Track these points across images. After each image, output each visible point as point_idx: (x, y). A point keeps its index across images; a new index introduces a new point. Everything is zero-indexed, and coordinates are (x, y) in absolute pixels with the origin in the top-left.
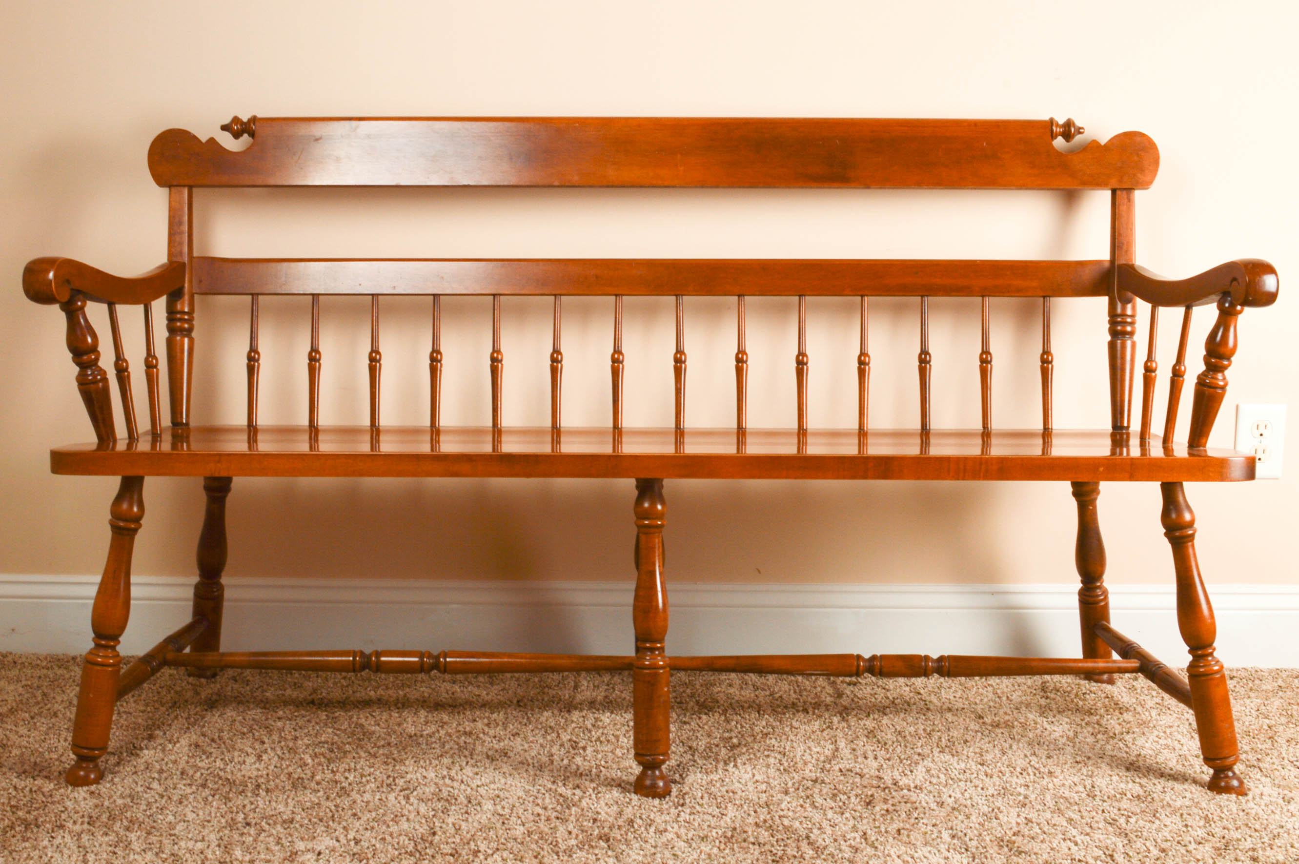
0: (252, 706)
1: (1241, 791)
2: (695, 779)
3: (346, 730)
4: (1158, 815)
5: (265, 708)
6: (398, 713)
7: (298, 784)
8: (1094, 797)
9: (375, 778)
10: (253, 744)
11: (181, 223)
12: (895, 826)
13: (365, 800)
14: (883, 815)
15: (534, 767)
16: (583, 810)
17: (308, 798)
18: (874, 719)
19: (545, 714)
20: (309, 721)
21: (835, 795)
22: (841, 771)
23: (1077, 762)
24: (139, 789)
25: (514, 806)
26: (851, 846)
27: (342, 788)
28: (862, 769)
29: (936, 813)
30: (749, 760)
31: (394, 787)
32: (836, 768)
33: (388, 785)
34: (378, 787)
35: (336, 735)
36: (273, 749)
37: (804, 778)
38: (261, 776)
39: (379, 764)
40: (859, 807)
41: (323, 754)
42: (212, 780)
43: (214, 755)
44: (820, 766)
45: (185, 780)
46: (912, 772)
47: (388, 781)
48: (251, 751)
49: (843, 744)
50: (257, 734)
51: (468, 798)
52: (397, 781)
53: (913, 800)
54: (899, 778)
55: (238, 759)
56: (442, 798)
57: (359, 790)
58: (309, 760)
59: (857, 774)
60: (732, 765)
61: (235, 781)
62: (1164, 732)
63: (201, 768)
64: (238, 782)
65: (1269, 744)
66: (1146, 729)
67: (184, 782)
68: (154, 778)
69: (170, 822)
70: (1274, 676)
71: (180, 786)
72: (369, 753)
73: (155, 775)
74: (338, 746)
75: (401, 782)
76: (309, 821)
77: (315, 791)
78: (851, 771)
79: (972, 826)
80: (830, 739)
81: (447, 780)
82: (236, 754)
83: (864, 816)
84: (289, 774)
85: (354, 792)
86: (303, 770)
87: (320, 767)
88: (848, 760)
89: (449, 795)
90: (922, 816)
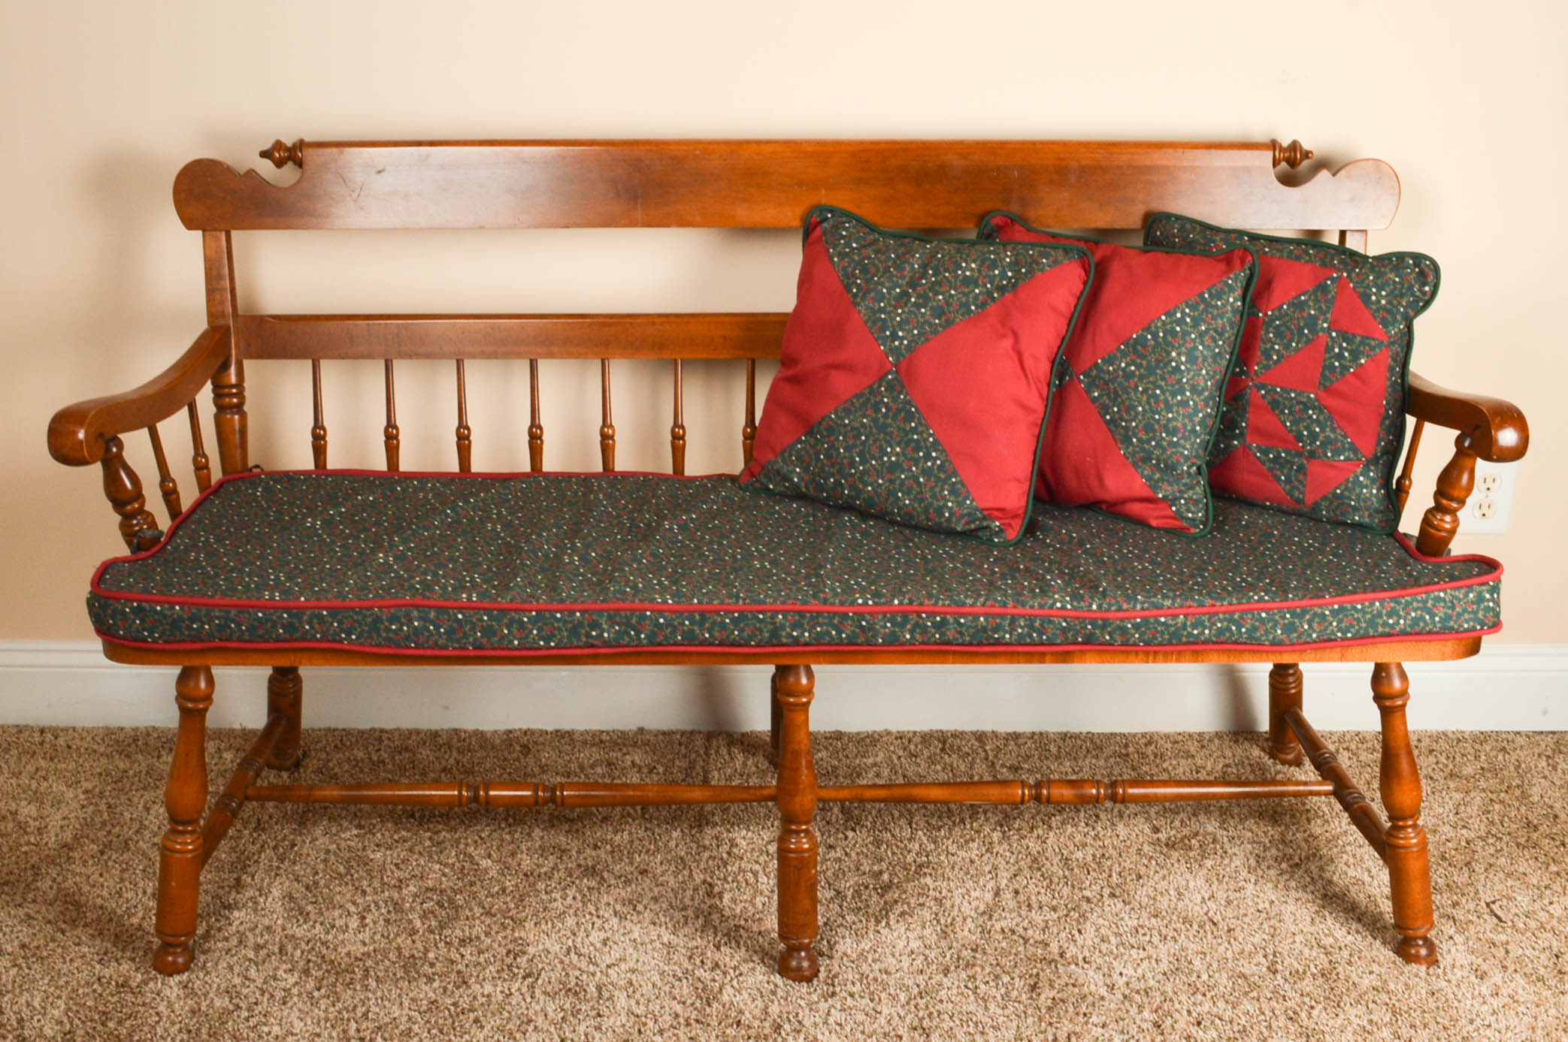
0: (345, 824)
1: (1432, 960)
2: (846, 945)
3: (453, 865)
4: (1342, 1004)
5: (360, 827)
6: (510, 833)
7: (410, 966)
8: (1275, 972)
9: (494, 956)
10: (353, 896)
11: (220, 277)
13: (486, 993)
14: (1049, 1009)
15: (667, 928)
16: (724, 1007)
17: (426, 991)
18: (1038, 837)
19: (675, 834)
20: (411, 850)
21: (997, 977)
22: (1003, 931)
23: (1259, 911)
24: (237, 981)
25: (649, 1001)
27: (459, 972)
28: (1025, 929)
29: (1106, 1003)
30: (902, 914)
31: (516, 970)
32: (998, 926)
33: (510, 967)
34: (498, 971)
35: (444, 875)
36: (376, 904)
37: (963, 945)
38: (368, 954)
39: (495, 928)
40: (1024, 996)
41: (432, 912)
42: (315, 962)
43: (312, 916)
44: (981, 923)
45: (285, 962)
46: (1080, 932)
47: (509, 961)
48: (352, 909)
49: (1005, 881)
50: (356, 876)
51: (599, 988)
52: (518, 960)
53: (1081, 981)
54: (1066, 945)
55: (339, 923)
56: (570, 990)
57: (478, 976)
58: (418, 923)
59: (1020, 936)
60: (883, 924)
61: (340, 964)
62: (1354, 856)
63: (301, 939)
64: (343, 966)
65: (1466, 875)
66: (1335, 850)
67: (284, 966)
68: (250, 960)
69: (277, 1037)
70: (1477, 746)
71: (280, 973)
72: (484, 908)
73: (251, 955)
74: (448, 896)
75: (523, 961)
76: (429, 1032)
77: (430, 980)
78: (1013, 932)
79: (1144, 1026)
80: (990, 872)
81: (572, 955)
82: (337, 913)
83: (1029, 1012)
84: (399, 949)
85: (473, 979)
86: (414, 942)
87: (432, 936)
88: (1011, 911)
89: (577, 984)
90: (1090, 1009)
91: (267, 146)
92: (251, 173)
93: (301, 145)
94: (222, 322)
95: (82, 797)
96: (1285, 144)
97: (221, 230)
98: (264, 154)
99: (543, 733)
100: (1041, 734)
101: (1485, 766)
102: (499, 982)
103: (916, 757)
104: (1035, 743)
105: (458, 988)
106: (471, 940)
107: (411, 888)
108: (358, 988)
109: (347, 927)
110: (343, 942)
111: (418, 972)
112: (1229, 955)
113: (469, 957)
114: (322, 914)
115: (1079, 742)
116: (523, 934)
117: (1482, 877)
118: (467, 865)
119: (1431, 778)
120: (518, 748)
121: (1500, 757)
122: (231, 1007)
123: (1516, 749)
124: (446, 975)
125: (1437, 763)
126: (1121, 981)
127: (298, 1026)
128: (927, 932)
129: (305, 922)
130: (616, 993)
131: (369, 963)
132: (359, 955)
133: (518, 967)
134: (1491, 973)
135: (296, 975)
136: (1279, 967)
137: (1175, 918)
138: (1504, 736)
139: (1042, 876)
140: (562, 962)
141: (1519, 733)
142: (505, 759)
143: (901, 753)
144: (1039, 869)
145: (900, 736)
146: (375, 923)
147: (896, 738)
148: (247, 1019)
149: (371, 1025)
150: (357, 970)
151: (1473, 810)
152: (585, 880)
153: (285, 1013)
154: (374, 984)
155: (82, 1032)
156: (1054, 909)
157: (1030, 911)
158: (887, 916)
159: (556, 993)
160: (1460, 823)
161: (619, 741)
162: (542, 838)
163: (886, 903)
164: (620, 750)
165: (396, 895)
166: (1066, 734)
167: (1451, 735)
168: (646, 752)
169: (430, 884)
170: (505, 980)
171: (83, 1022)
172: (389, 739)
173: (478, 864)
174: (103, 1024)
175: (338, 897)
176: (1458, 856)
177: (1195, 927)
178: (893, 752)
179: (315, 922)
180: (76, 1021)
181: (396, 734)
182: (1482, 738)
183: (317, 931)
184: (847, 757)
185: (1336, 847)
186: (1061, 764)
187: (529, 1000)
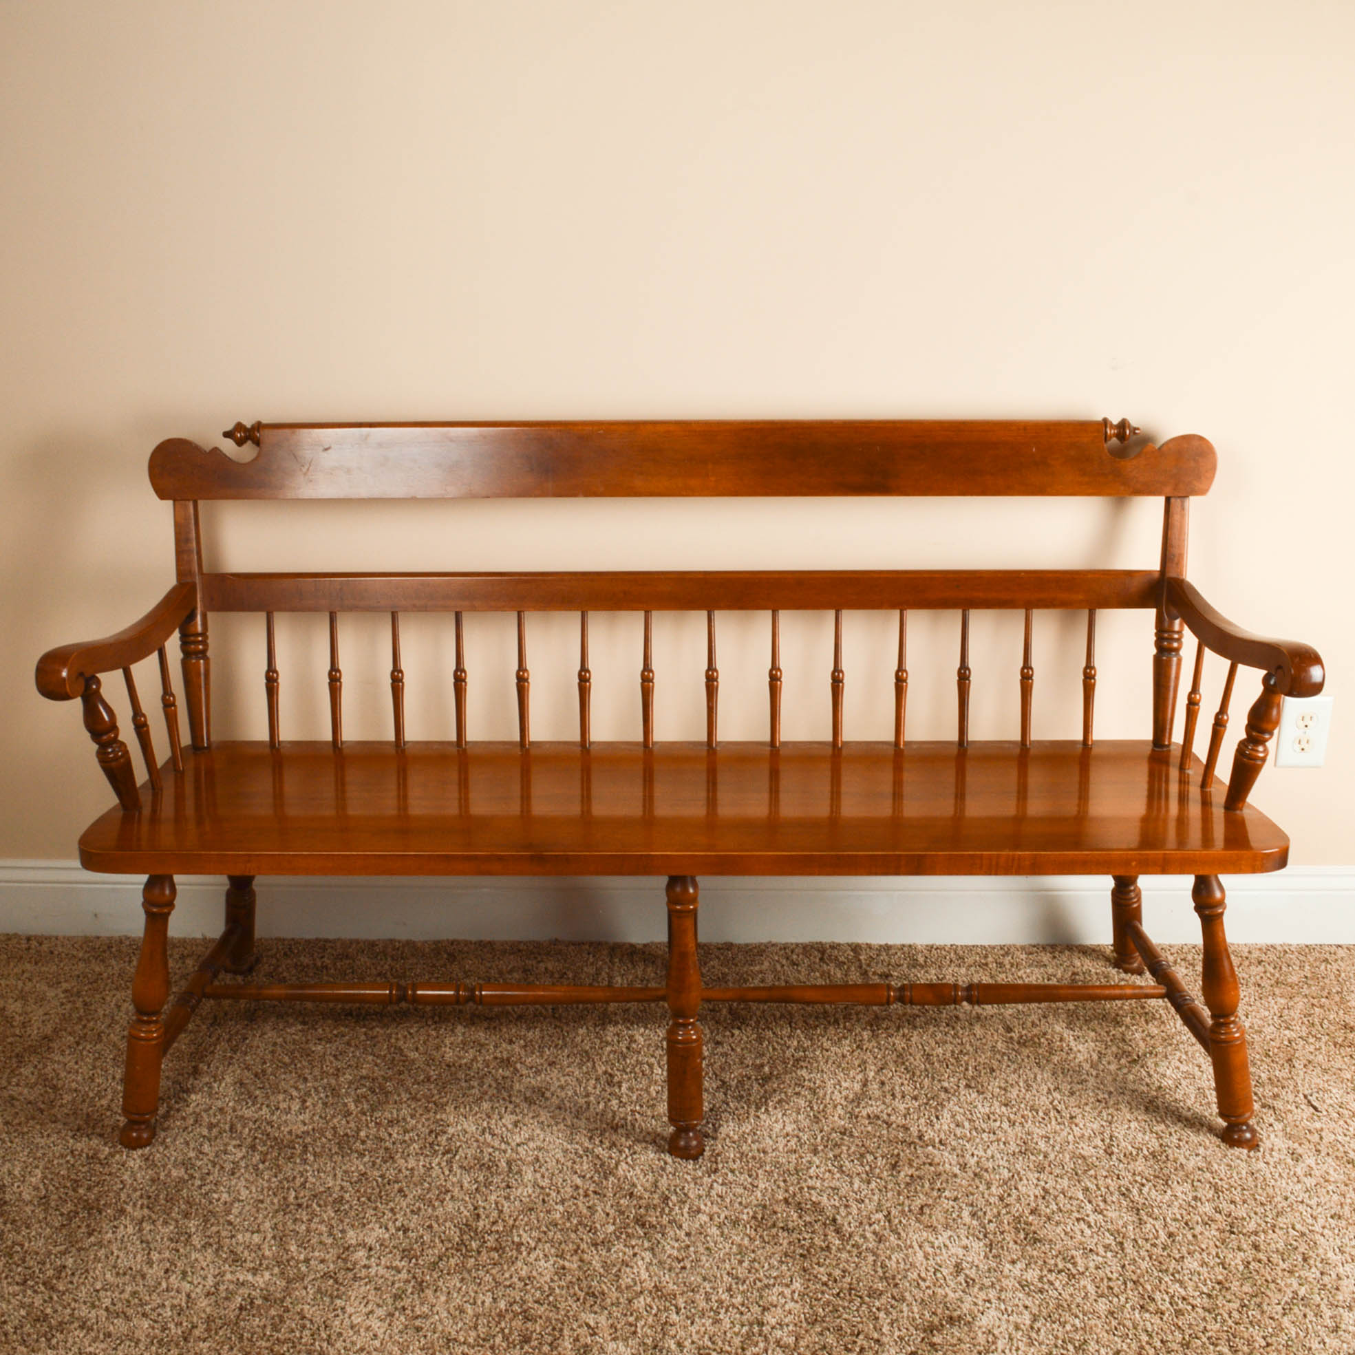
0: (291, 1021)
1: (1253, 1145)
2: (729, 1128)
4: (1170, 1182)
5: (304, 1023)
6: (435, 1029)
7: (344, 1144)
8: (1111, 1154)
9: (417, 1135)
10: (296, 1082)
11: (188, 540)
12: (918, 1202)
13: (410, 1167)
14: (908, 1184)
15: (571, 1112)
16: (619, 1180)
17: (357, 1165)
18: (904, 1035)
19: (581, 1031)
20: (348, 1044)
21: (862, 1155)
22: (869, 1117)
23: (1098, 1101)
24: (192, 1154)
25: (553, 1175)
26: (874, 1233)
27: (387, 1149)
28: (889, 1115)
29: (958, 1181)
30: (780, 1101)
31: (437, 1148)
32: (864, 1113)
33: (431, 1144)
34: (421, 1148)
35: (376, 1065)
36: (316, 1089)
37: (833, 1129)
38: (308, 1133)
39: (420, 1111)
40: (885, 1173)
41: (365, 1097)
42: (260, 1139)
43: (260, 1100)
44: (849, 1109)
45: (234, 1138)
46: (937, 1118)
47: (430, 1140)
48: (295, 1093)
49: (872, 1074)
50: (299, 1065)
51: (509, 1163)
52: (439, 1138)
53: (937, 1160)
54: (925, 1129)
55: (283, 1105)
56: (484, 1164)
57: (403, 1152)
58: (352, 1106)
59: (884, 1121)
60: (763, 1110)
61: (282, 1141)
62: (1186, 1053)
63: (248, 1119)
64: (285, 1142)
65: (1287, 1071)
66: (1169, 1048)
67: (234, 1142)
68: (204, 1137)
69: (226, 1203)
70: (1302, 958)
71: (230, 1148)
72: (410, 1094)
73: (205, 1132)
74: (380, 1084)
75: (443, 1139)
76: (358, 1200)
77: (362, 1155)
78: (878, 1118)
79: (992, 1200)
80: (859, 1066)
81: (487, 1135)
82: (281, 1097)
83: (889, 1187)
84: (334, 1128)
85: (399, 1155)
86: (348, 1122)
87: (364, 1118)
88: (877, 1100)
89: (490, 1160)
90: (944, 1185)
91: (229, 427)
92: (216, 450)
93: (259, 426)
94: (189, 580)
95: (62, 996)
96: (1115, 422)
97: (189, 500)
98: (227, 435)
99: (467, 943)
100: (910, 946)
101: (1309, 975)
102: (422, 1158)
103: (797, 965)
104: (904, 953)
105: (385, 1162)
106: (398, 1121)
107: (347, 1076)
108: (298, 1161)
109: (290, 1108)
110: (285, 1122)
111: (350, 1149)
112: (1071, 1138)
113: (395, 1135)
114: (268, 1098)
115: (943, 952)
116: (444, 1116)
117: (1301, 1073)
118: (397, 1057)
119: (1259, 985)
120: (445, 956)
121: (1323, 967)
122: (186, 1177)
123: (1336, 960)
124: (375, 1151)
125: (1265, 972)
126: (973, 1161)
127: (244, 1194)
128: (801, 1117)
129: (253, 1105)
130: (524, 1168)
131: (308, 1140)
132: (299, 1133)
133: (438, 1145)
134: (1305, 1157)
135: (244, 1150)
136: (1115, 1150)
137: (1022, 1106)
138: (1327, 949)
139: (906, 1069)
140: (477, 1141)
141: (1339, 946)
142: (434, 966)
143: (784, 962)
144: (903, 1063)
145: (785, 947)
146: (314, 1105)
147: (781, 949)
148: (200, 1187)
149: (307, 1193)
150: (297, 1146)
151: (1295, 1014)
152: (501, 1071)
153: (233, 1183)
154: (312, 1158)
155: (56, 1197)
156: (915, 1098)
157: (894, 1099)
158: (766, 1104)
159: (471, 1168)
160: (1283, 1024)
161: (535, 950)
162: (464, 1034)
163: (766, 1092)
164: (536, 958)
165: (333, 1082)
166: (932, 947)
167: (1279, 948)
168: (559, 961)
169: (364, 1072)
170: (427, 1156)
171: (57, 1188)
172: (332, 947)
173: (406, 1056)
174: (75, 1190)
175: (283, 1083)
176: (1281, 1055)
177: (1041, 1114)
178: (778, 961)
179: (262, 1104)
180: (51, 1188)
181: (338, 945)
182: (1305, 950)
183: (263, 1113)
184: (736, 965)
185: (1171, 1045)
186: (927, 972)
187: (447, 1172)
